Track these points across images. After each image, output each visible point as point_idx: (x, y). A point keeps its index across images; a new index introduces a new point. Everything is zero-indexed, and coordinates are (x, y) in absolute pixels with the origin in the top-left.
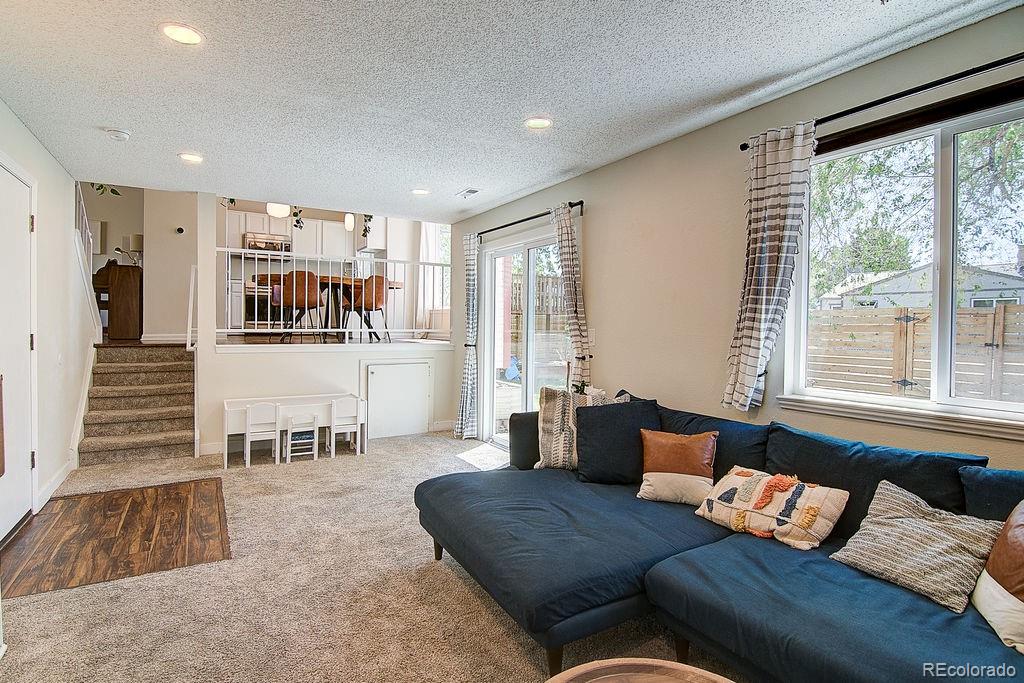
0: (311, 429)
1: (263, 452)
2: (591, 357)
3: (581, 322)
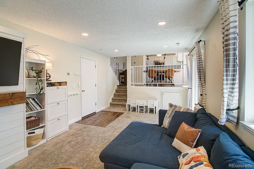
0: (143, 106)
2: (206, 94)
3: (202, 82)
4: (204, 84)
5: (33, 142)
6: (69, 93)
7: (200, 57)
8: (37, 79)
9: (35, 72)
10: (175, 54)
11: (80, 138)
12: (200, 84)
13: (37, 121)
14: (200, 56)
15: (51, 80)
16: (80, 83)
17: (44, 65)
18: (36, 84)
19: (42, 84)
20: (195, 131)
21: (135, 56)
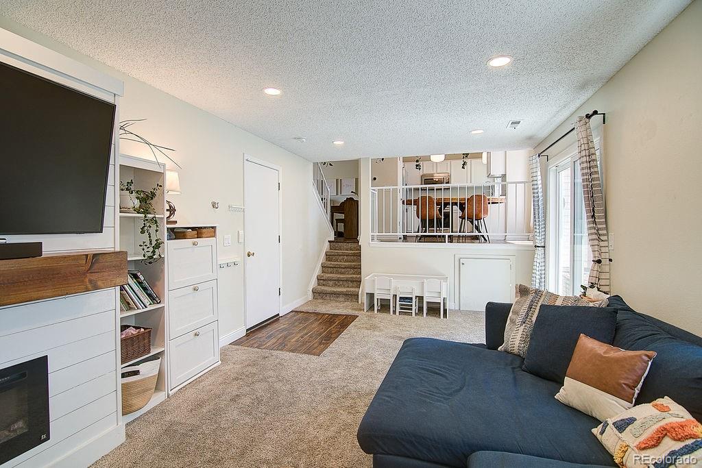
0: (410, 296)
1: (385, 306)
2: (610, 260)
3: (599, 226)
4: (605, 232)
5: (136, 401)
6: (222, 260)
7: (593, 157)
8: (145, 217)
9: (138, 198)
10: (479, 156)
11: (260, 387)
12: (593, 231)
13: (144, 339)
14: (593, 154)
15: (176, 222)
16: (241, 232)
17: (160, 175)
18: (143, 232)
19: (157, 231)
20: (636, 356)
21: (383, 159)
